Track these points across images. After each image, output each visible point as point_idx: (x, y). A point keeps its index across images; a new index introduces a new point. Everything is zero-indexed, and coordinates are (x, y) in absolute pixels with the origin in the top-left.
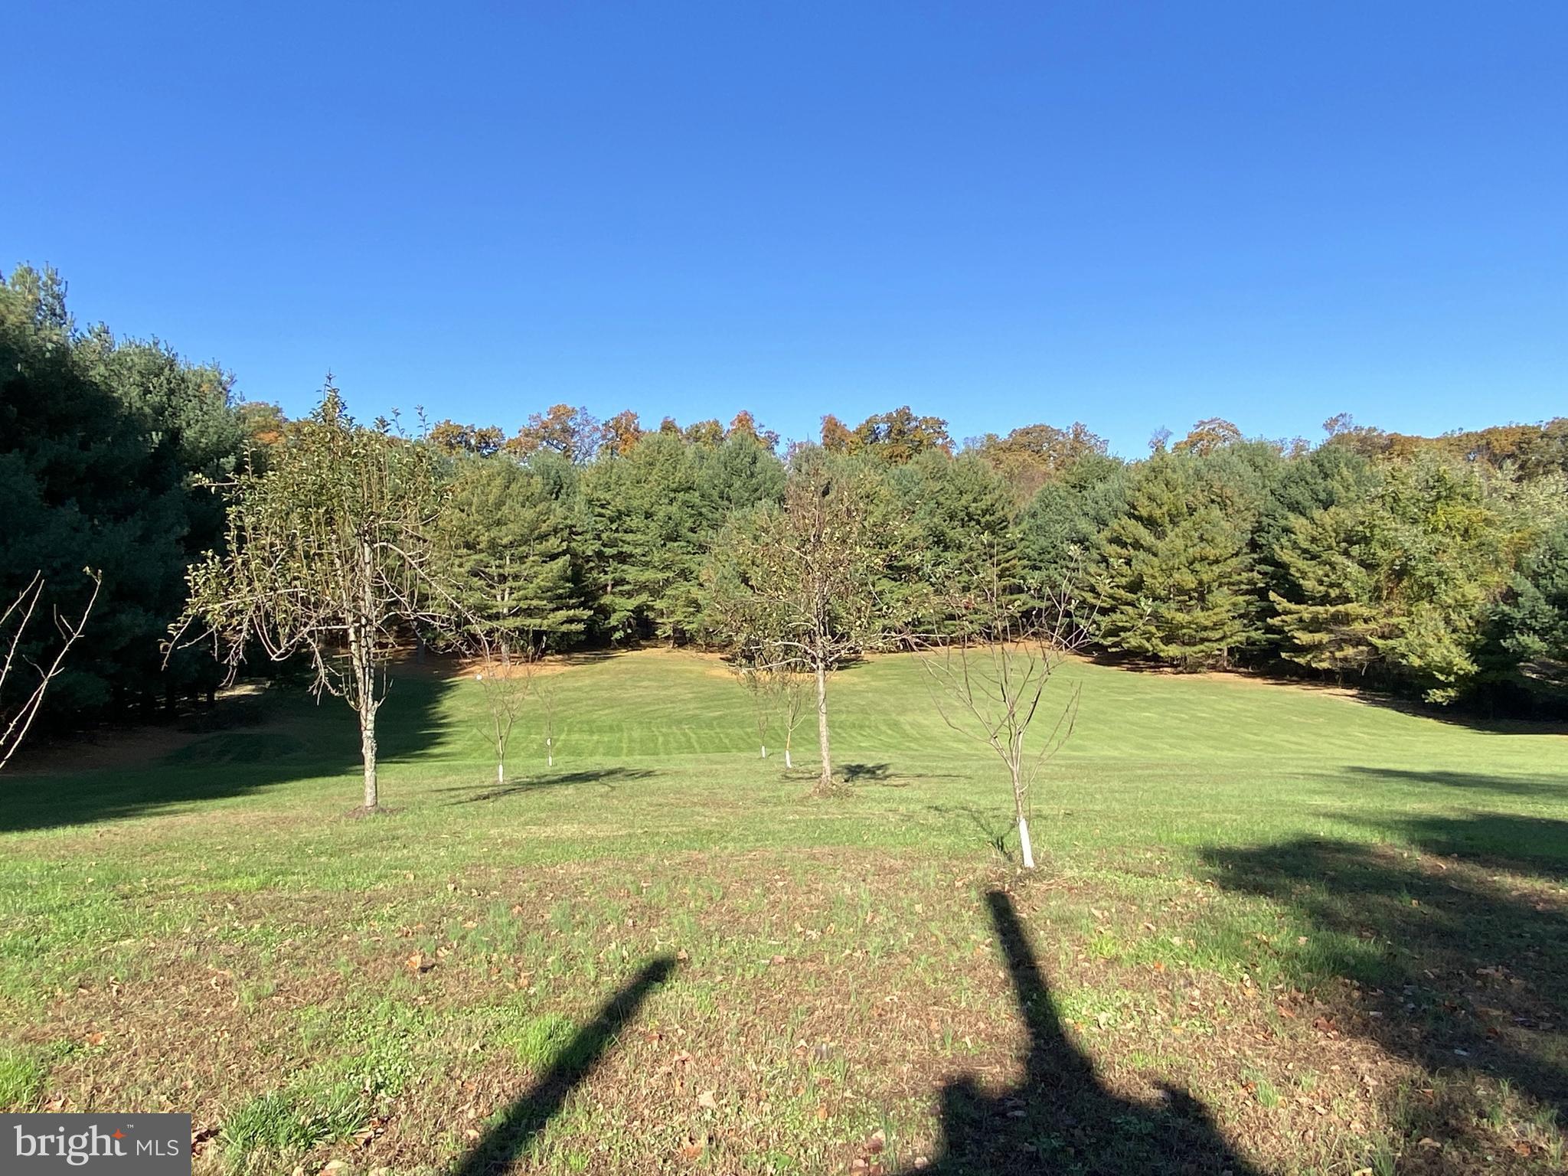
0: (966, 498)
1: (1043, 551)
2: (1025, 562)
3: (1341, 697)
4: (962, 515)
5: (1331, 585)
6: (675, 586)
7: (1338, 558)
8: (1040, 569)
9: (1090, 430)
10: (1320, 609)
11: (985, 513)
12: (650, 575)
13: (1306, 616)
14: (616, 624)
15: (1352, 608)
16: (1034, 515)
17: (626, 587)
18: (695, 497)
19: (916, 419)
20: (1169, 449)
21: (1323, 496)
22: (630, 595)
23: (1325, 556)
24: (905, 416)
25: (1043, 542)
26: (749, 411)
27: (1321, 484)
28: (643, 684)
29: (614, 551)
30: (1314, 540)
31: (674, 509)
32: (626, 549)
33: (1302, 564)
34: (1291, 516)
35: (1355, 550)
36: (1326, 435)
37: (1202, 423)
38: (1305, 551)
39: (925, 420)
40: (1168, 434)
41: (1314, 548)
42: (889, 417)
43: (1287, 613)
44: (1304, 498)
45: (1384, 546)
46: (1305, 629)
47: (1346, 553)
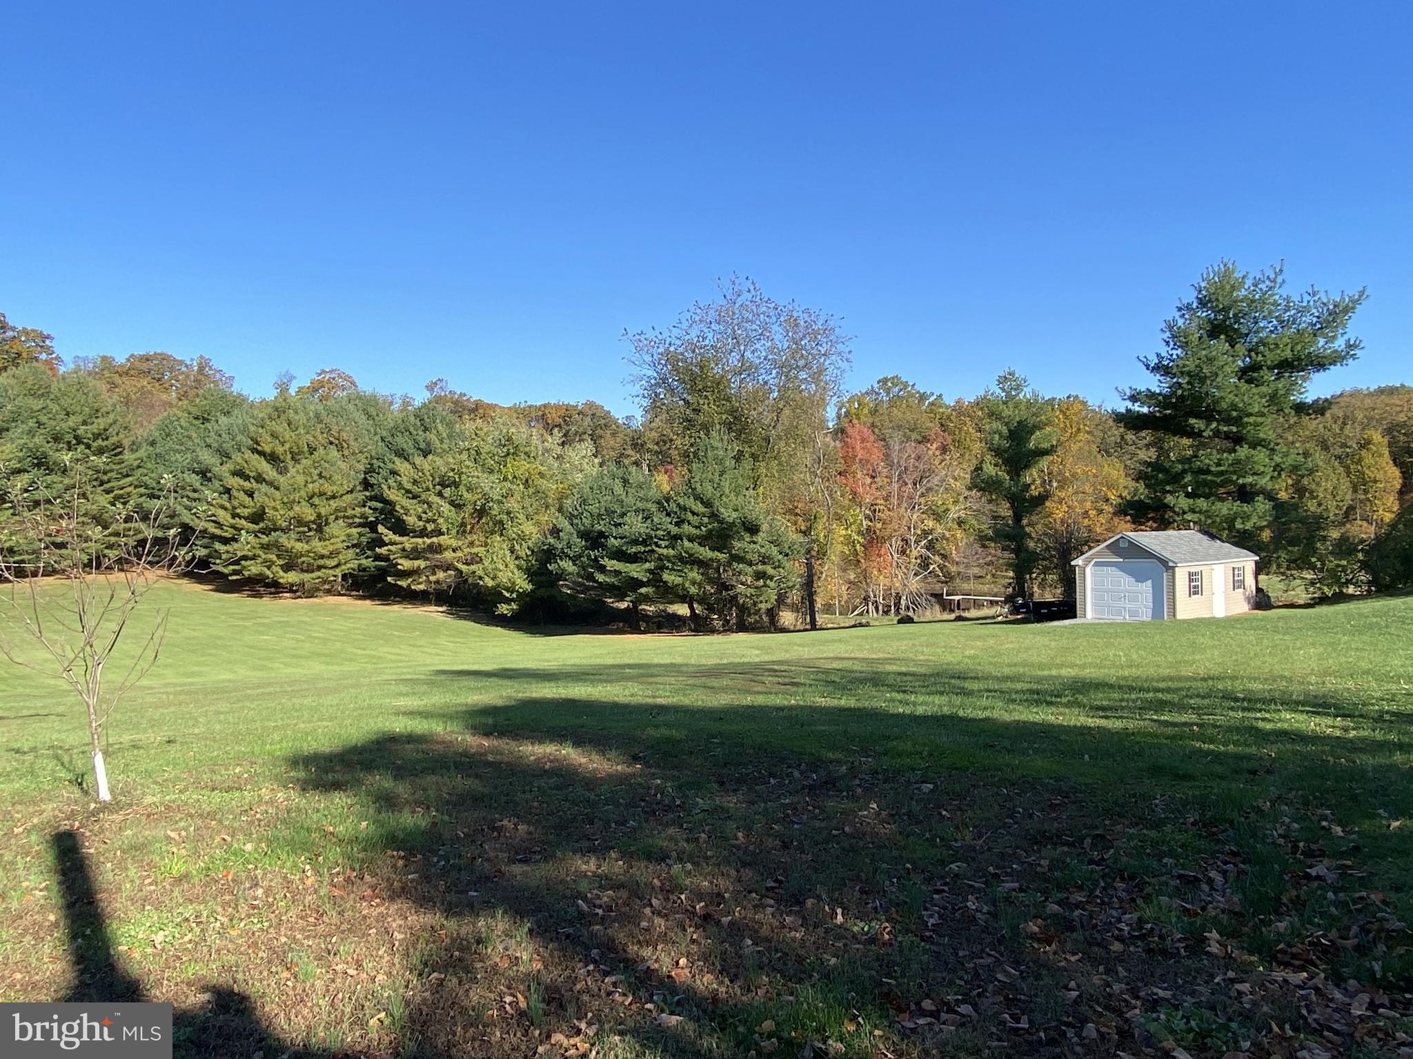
0: (74, 420)
3: (433, 613)
4: (69, 437)
5: (428, 521)
7: (435, 499)
9: (215, 364)
10: (420, 540)
11: (96, 436)
13: (408, 546)
15: (443, 540)
16: (153, 443)
19: (13, 329)
20: (292, 391)
21: (423, 446)
23: (423, 497)
27: (421, 436)
30: (415, 482)
33: (407, 503)
34: (397, 461)
35: (447, 492)
36: (427, 395)
37: (324, 372)
38: (408, 491)
39: (25, 331)
40: (292, 378)
41: (415, 489)
43: (392, 544)
44: (408, 446)
45: (469, 489)
46: (407, 557)
47: (440, 494)
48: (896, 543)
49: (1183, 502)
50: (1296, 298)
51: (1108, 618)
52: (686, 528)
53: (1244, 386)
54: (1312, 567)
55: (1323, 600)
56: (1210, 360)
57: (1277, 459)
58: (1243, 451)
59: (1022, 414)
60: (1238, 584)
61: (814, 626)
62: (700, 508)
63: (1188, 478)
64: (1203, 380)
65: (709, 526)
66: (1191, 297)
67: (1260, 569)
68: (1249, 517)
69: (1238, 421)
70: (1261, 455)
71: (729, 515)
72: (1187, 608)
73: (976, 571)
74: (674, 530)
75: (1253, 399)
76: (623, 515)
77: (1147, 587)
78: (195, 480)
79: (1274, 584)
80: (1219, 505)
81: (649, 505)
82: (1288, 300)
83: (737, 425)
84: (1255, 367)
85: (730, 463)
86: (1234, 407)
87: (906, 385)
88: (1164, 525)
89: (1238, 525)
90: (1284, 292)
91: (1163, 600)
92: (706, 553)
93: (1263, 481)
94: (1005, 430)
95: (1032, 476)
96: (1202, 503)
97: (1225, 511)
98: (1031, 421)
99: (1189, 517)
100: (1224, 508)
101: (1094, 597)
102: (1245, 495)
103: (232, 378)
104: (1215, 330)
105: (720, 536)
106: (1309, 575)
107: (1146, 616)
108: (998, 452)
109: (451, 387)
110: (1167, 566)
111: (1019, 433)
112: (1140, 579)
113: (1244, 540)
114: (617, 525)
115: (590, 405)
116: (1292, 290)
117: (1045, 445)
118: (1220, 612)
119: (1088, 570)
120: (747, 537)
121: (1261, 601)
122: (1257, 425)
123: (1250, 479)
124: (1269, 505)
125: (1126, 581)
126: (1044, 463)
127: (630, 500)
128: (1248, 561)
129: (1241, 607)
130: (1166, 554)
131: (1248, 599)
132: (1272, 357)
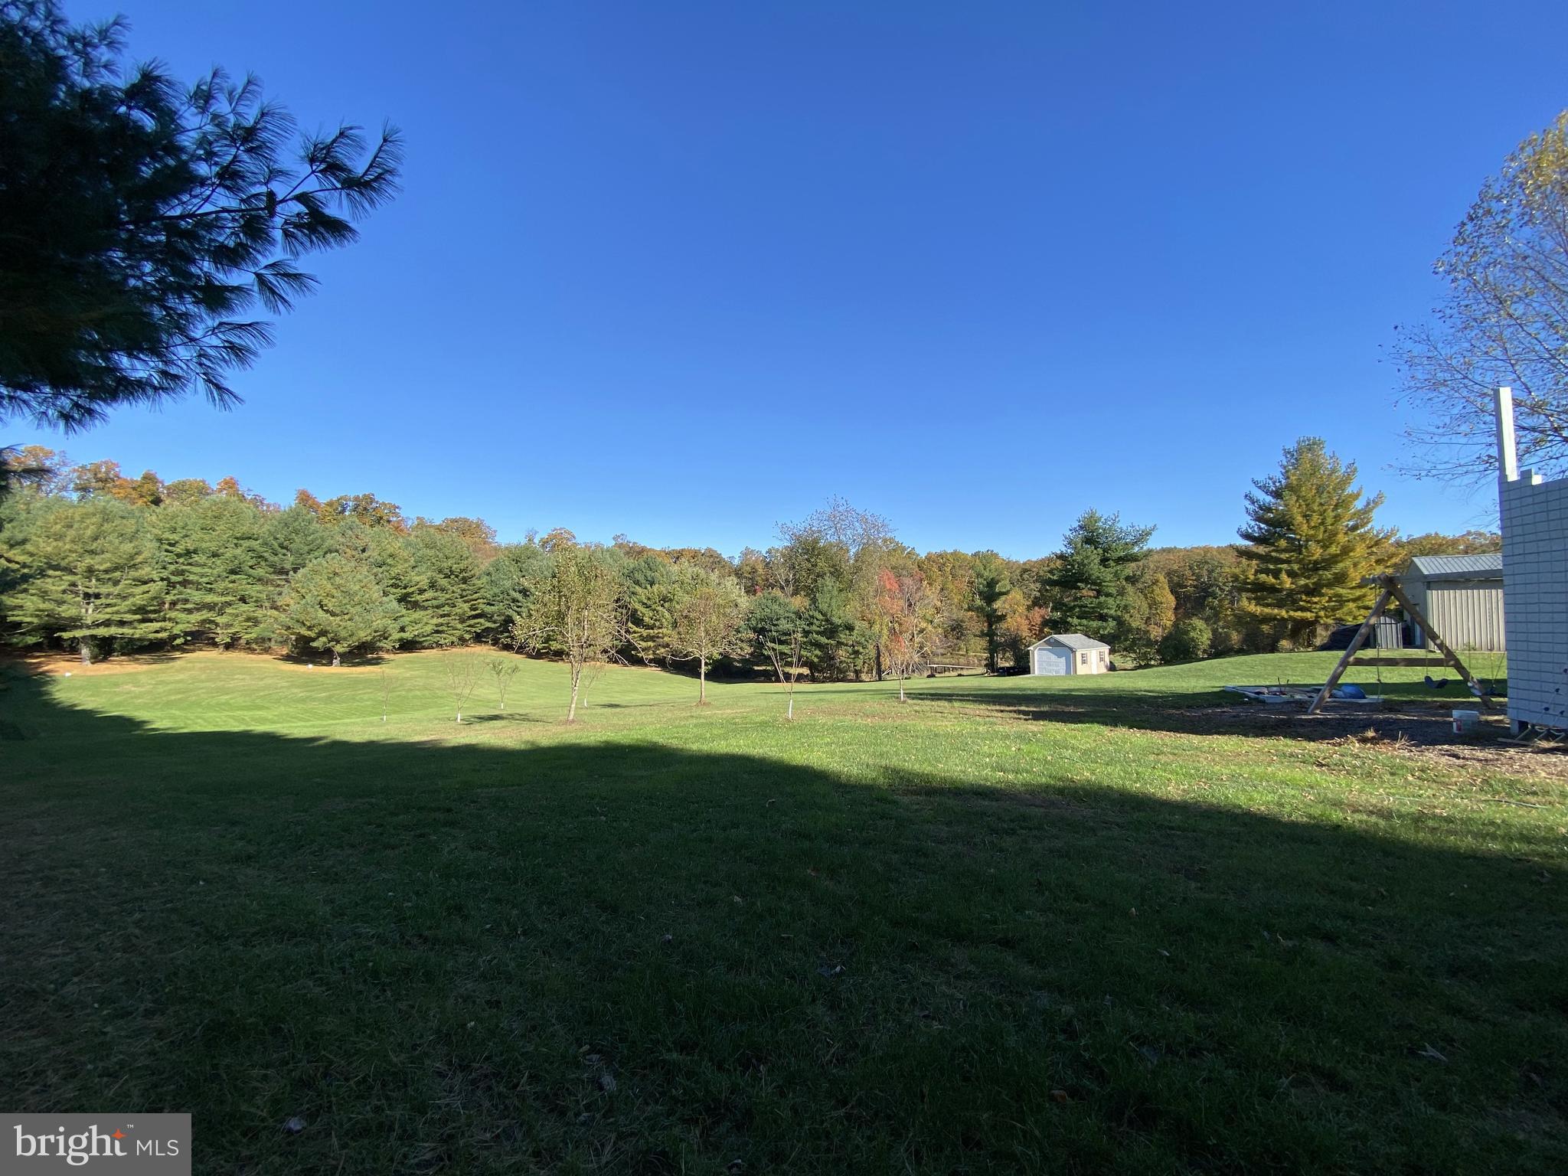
0: (450, 562)
1: (495, 595)
2: (485, 601)
3: (654, 671)
4: (447, 571)
5: (656, 620)
6: (235, 606)
7: (660, 608)
8: (493, 605)
9: (487, 523)
10: (651, 631)
11: (462, 571)
12: (210, 598)
13: (645, 635)
14: (178, 633)
15: (664, 630)
16: (489, 574)
17: (188, 606)
18: (254, 544)
19: (377, 503)
20: (536, 541)
21: (649, 578)
22: (190, 611)
23: (653, 607)
24: (369, 499)
25: (496, 590)
26: (236, 477)
27: (649, 573)
28: (236, 677)
29: (180, 579)
30: (649, 599)
31: (238, 551)
32: (192, 577)
33: (644, 610)
34: (637, 587)
35: (666, 605)
36: (614, 543)
37: (556, 529)
38: (644, 604)
39: (383, 503)
40: (536, 533)
41: (649, 603)
42: (357, 498)
43: (635, 632)
44: (641, 578)
45: (678, 603)
46: (643, 640)
47: (662, 606)
48: (908, 635)
49: (1075, 621)
50: (1125, 528)
51: (1045, 673)
52: (814, 628)
53: (1103, 569)
54: (1135, 652)
55: (1140, 667)
56: (1087, 557)
57: (1118, 602)
58: (1102, 599)
59: (993, 575)
60: (1102, 659)
61: (880, 680)
62: (820, 617)
63: (1077, 610)
64: (1084, 565)
65: (825, 626)
66: (1076, 525)
67: (1112, 652)
68: (1106, 628)
69: (1100, 584)
70: (1110, 600)
71: (836, 621)
72: (1082, 670)
73: (942, 651)
74: (807, 628)
75: (1107, 574)
76: (778, 620)
77: (1063, 660)
78: (519, 596)
79: (1118, 660)
80: (1092, 622)
81: (791, 615)
82: (1121, 528)
83: (837, 573)
84: (1107, 560)
85: (835, 593)
86: (1098, 578)
87: (897, 543)
88: (1066, 631)
89: (1101, 632)
90: (1119, 525)
91: (1071, 666)
92: (824, 640)
93: (1112, 612)
94: (985, 582)
95: (997, 605)
96: (1084, 622)
97: (1095, 625)
98: (997, 578)
99: (1079, 628)
100: (1095, 624)
101: (1039, 665)
102: (1103, 618)
103: (495, 531)
104: (1089, 541)
105: (831, 631)
106: (1134, 656)
107: (1063, 673)
108: (981, 593)
109: (628, 539)
110: (1072, 651)
111: (991, 584)
112: (1059, 657)
113: (1103, 639)
114: (775, 625)
115: (709, 550)
116: (1123, 524)
117: (1004, 590)
118: (1095, 672)
119: (1036, 652)
120: (847, 632)
121: (1112, 668)
122: (1107, 586)
123: (1105, 611)
124: (1115, 623)
125: (1053, 657)
126: (1003, 598)
127: (781, 612)
128: (1106, 648)
129: (1104, 670)
130: (1072, 645)
131: (1107, 666)
132: (1116, 555)
